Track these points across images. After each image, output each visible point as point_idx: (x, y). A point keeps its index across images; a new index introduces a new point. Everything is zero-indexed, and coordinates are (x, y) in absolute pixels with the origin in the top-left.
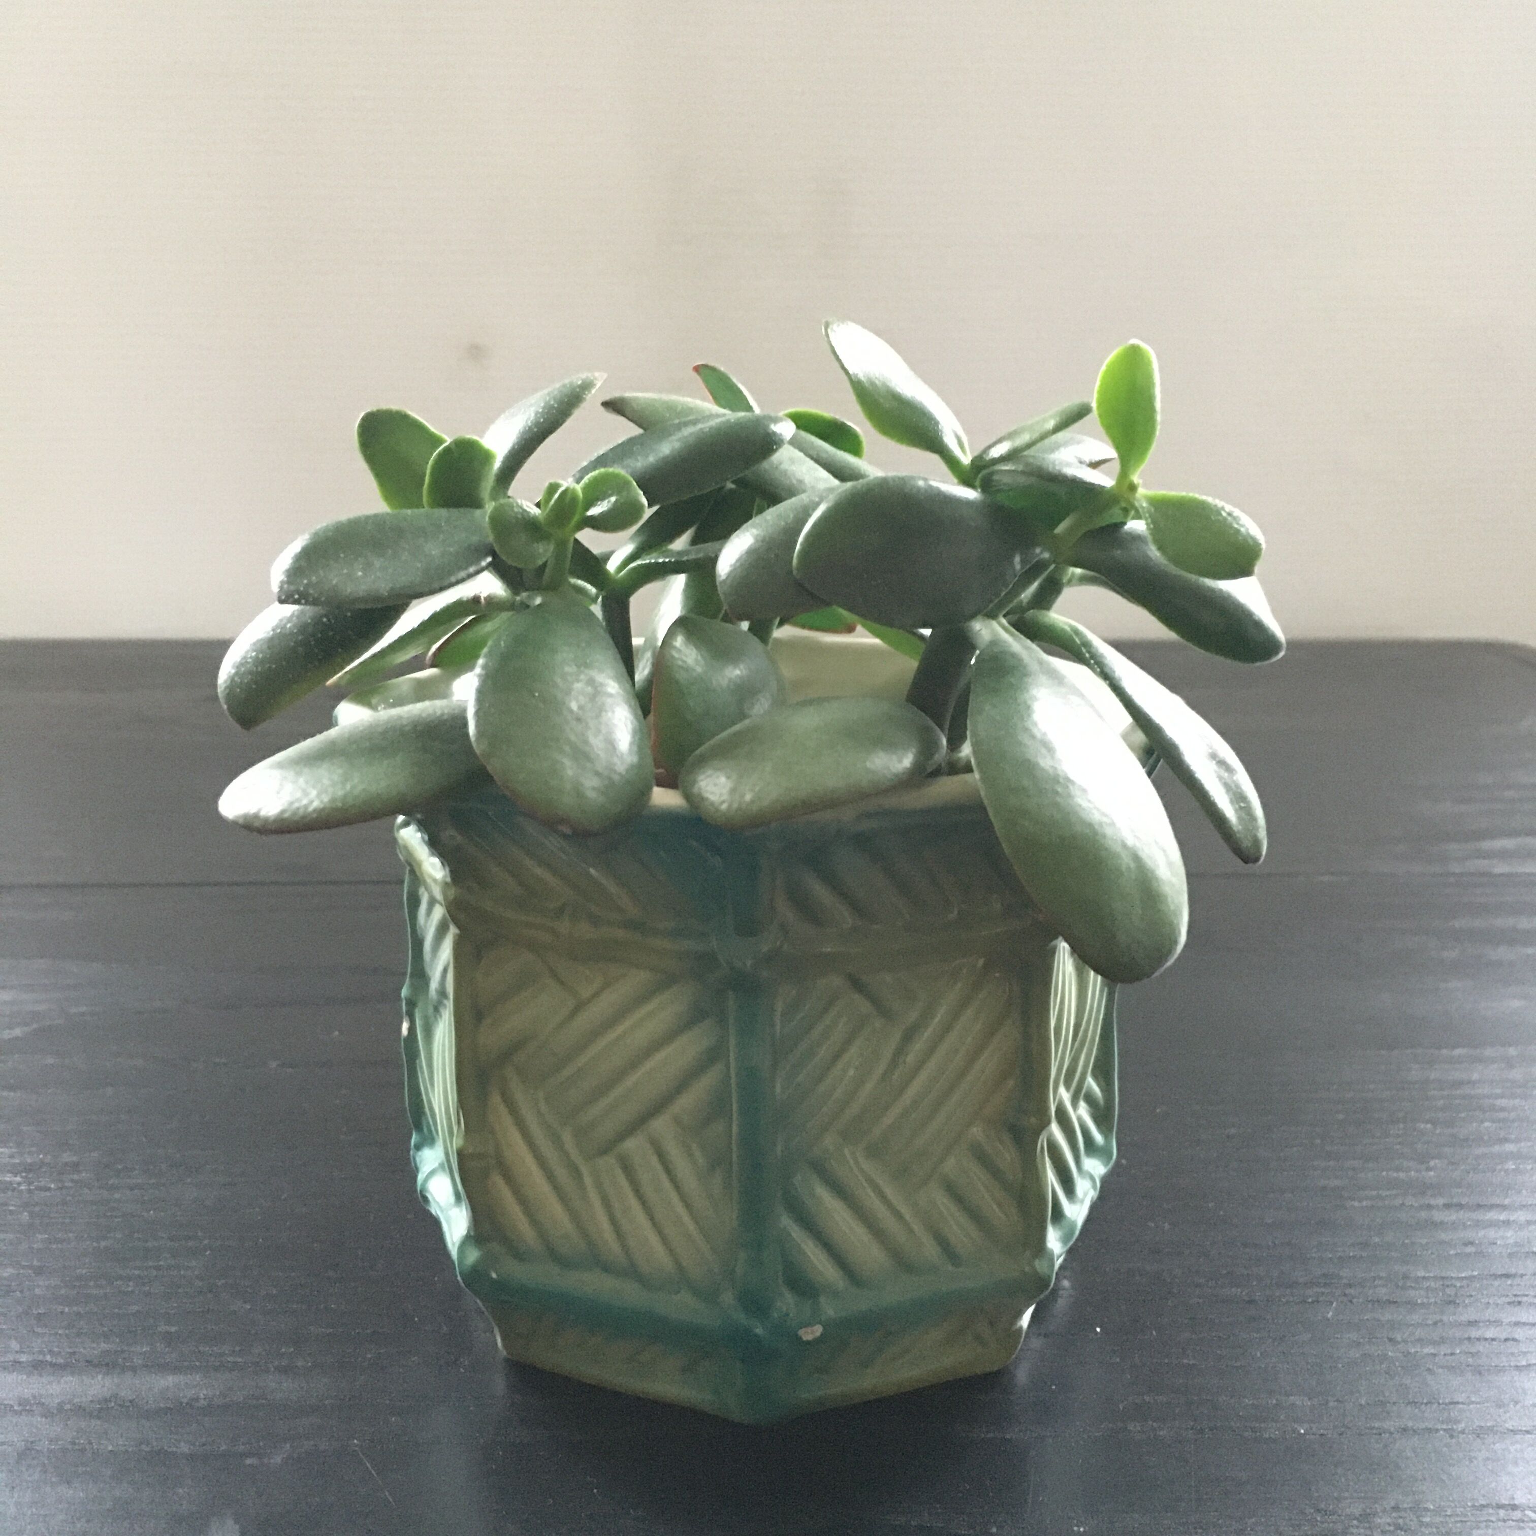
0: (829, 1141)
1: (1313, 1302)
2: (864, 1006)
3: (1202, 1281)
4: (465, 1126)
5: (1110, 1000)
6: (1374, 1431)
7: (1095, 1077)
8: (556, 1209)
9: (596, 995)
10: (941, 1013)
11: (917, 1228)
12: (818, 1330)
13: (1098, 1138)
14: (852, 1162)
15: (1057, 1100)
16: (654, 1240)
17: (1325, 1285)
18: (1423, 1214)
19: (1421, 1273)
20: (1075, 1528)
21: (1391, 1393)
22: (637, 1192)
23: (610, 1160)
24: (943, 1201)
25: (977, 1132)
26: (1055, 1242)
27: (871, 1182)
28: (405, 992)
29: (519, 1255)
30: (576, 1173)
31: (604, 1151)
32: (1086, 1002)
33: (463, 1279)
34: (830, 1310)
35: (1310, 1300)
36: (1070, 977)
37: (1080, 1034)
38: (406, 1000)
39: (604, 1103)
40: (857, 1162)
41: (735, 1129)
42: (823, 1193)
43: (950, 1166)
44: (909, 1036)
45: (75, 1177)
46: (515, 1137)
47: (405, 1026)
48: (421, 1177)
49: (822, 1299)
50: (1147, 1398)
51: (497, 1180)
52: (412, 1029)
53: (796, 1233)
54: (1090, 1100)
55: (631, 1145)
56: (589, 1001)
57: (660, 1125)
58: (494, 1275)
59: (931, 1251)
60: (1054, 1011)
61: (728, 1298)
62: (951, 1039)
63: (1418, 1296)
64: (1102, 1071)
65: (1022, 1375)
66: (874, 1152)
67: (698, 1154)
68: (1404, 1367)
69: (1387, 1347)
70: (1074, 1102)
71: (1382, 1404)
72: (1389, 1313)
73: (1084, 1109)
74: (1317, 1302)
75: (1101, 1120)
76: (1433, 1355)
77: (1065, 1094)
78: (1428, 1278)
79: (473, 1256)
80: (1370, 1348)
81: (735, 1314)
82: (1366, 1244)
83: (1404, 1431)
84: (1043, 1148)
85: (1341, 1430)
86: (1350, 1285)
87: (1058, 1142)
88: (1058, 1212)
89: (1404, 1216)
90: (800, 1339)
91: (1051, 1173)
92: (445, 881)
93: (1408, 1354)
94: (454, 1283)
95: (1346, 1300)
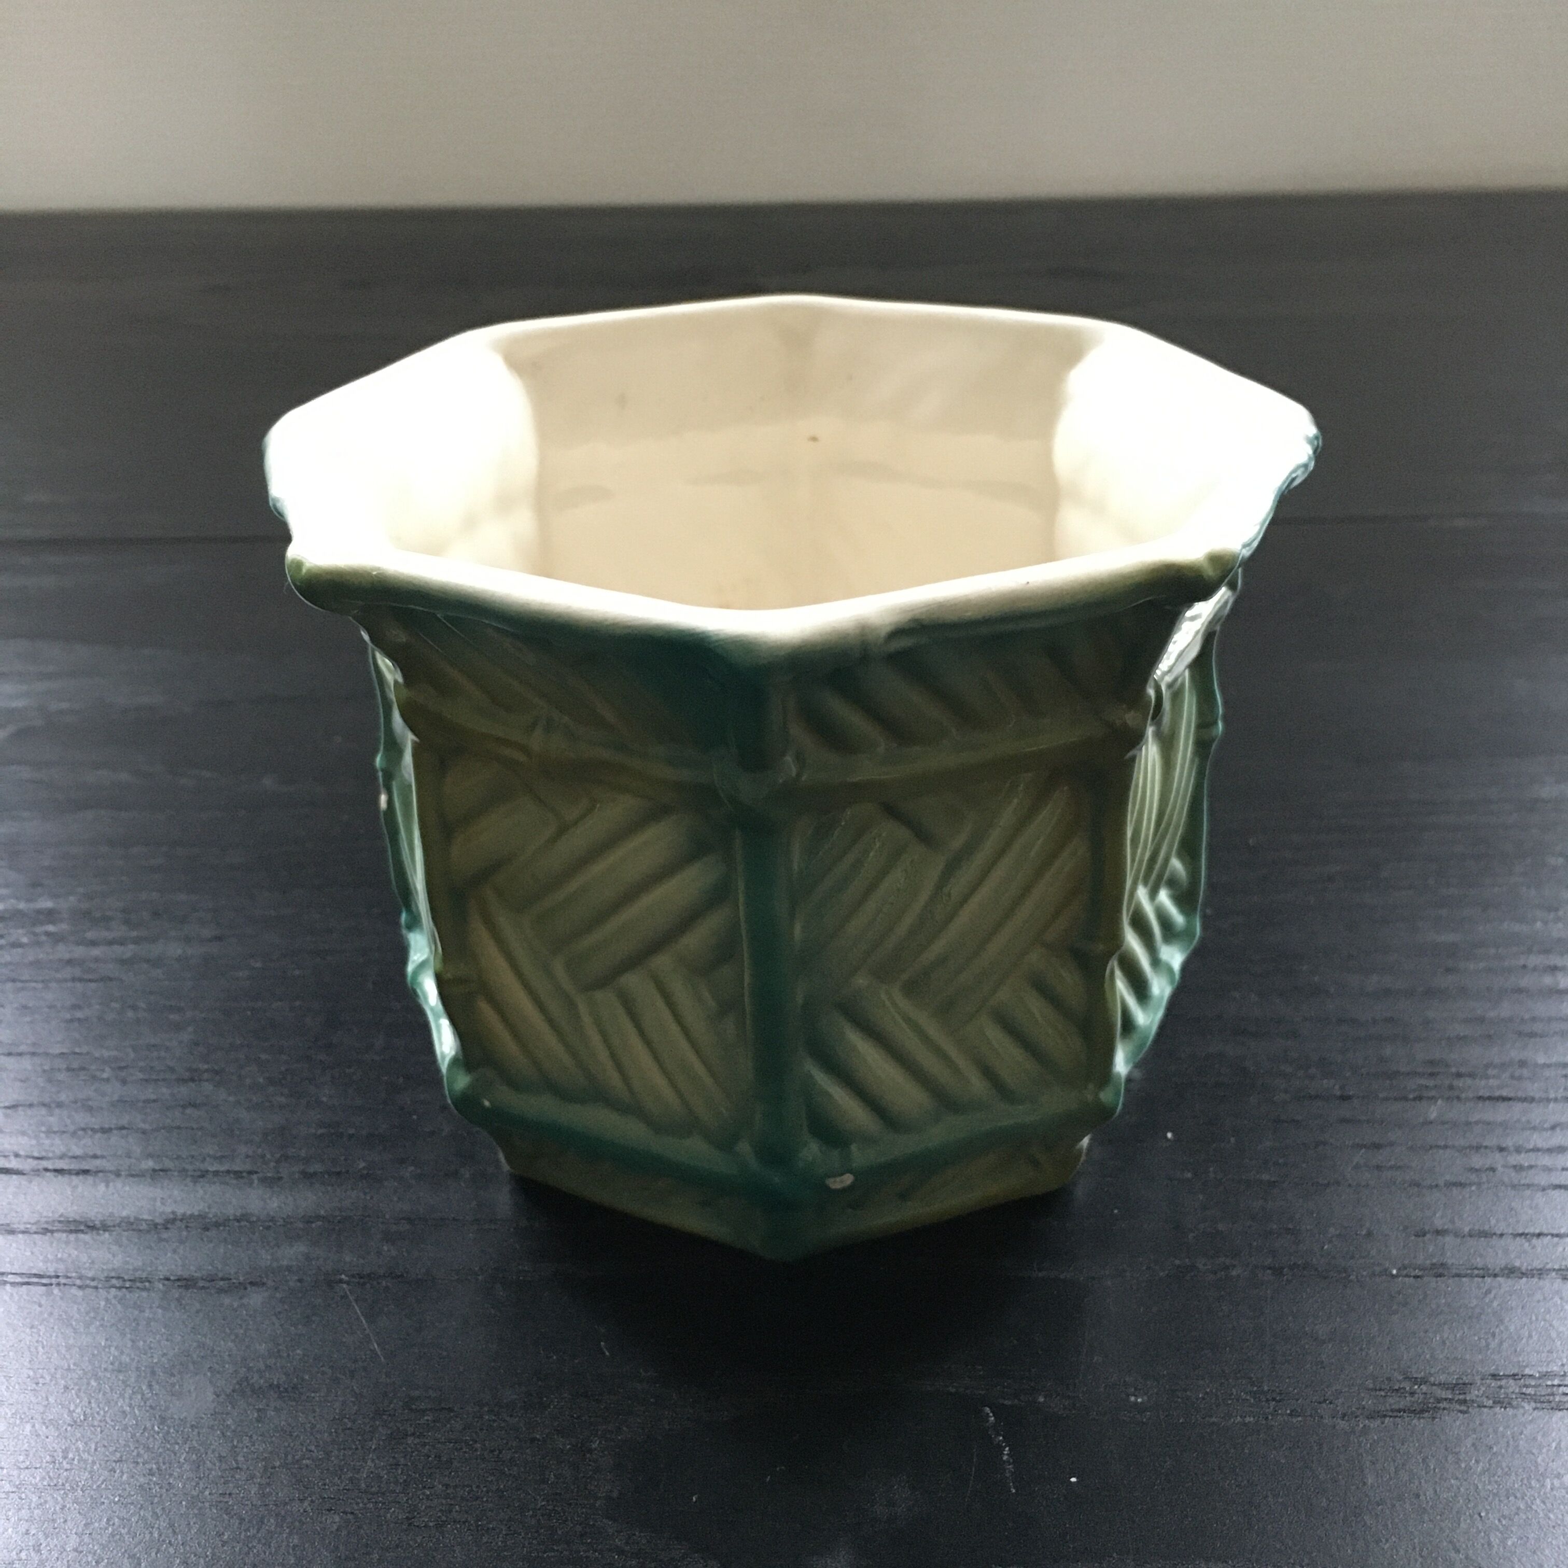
0: (861, 981)
1: (1415, 1099)
2: (902, 833)
3: (1289, 1069)
4: (443, 949)
5: (1200, 774)
6: (1476, 1272)
7: (1180, 856)
8: (550, 1039)
9: (582, 817)
10: (995, 837)
11: (962, 1062)
12: (848, 1179)
13: (1178, 918)
14: (888, 1003)
15: (1133, 906)
16: (660, 1081)
17: (1432, 1075)
18: (1548, 980)
19: (1541, 1060)
20: (1133, 1399)
21: (1498, 1221)
22: (642, 1033)
23: (606, 998)
24: (994, 1034)
25: (1035, 957)
26: (1121, 1064)
27: (908, 1020)
28: (378, 760)
29: (515, 1084)
30: (571, 1005)
31: (603, 983)
32: (1172, 783)
33: (453, 1103)
34: (860, 1156)
35: (1411, 1096)
36: (1154, 766)
37: (1163, 826)
38: (382, 770)
39: (597, 936)
40: (894, 1004)
41: (747, 979)
42: (855, 1038)
43: (1003, 995)
44: (955, 864)
45: (51, 928)
46: (501, 963)
47: (383, 798)
48: (410, 968)
49: (854, 1147)
50: (1221, 1227)
51: (484, 1007)
52: (390, 802)
53: (822, 1079)
54: (1172, 883)
55: (632, 981)
56: (576, 823)
57: (663, 962)
58: (487, 1103)
59: (978, 1085)
60: (1132, 817)
61: (744, 1148)
62: (1007, 861)
63: (1533, 1089)
64: (1188, 849)
65: (1080, 1192)
66: (912, 989)
67: (706, 995)
68: (1514, 1187)
69: (1497, 1159)
70: (1153, 894)
71: (1486, 1234)
72: (1500, 1113)
73: (1164, 896)
74: (1420, 1098)
75: (1184, 899)
76: (1548, 1169)
77: (1142, 893)
78: (1549, 1066)
79: (462, 1081)
80: (1477, 1161)
81: (754, 1164)
82: (1481, 1020)
83: (1511, 1272)
84: (1112, 973)
85: (1439, 1270)
86: (1459, 1075)
87: (1134, 950)
88: (1128, 1025)
89: (1525, 981)
90: (828, 1188)
91: (1121, 985)
92: (396, 682)
93: (1518, 1168)
94: (445, 1107)
95: (1453, 1096)
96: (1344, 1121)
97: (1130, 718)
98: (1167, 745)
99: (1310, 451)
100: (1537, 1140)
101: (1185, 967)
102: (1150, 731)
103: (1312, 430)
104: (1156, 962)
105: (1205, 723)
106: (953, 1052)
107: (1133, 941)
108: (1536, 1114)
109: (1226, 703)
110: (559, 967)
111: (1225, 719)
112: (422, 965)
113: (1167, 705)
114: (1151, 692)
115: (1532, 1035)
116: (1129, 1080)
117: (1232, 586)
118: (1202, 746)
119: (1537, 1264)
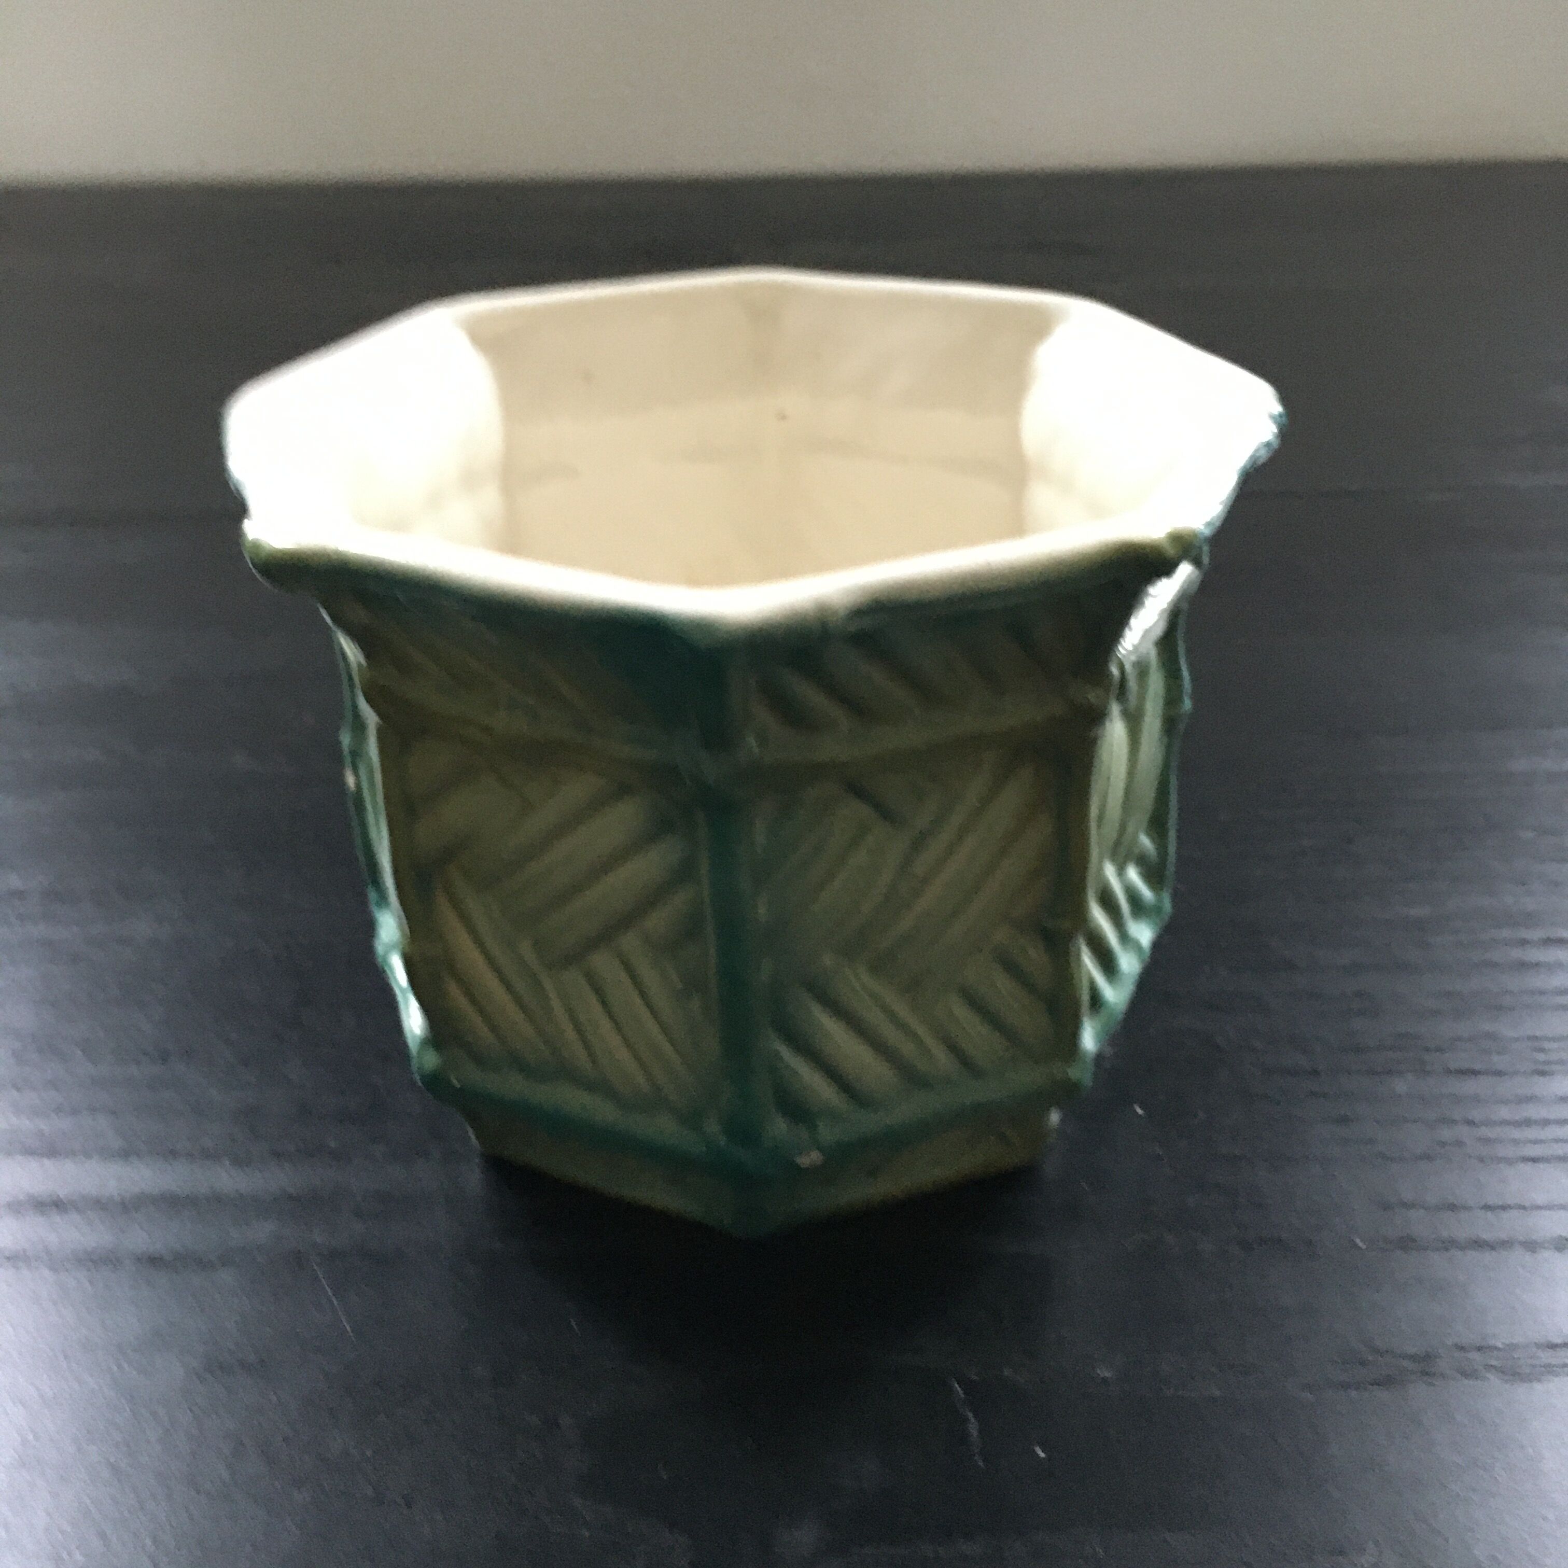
0: (827, 958)
1: (1383, 1073)
2: (864, 811)
4: (409, 928)
5: (1168, 748)
6: (1441, 1244)
7: (1148, 833)
8: (518, 1016)
9: (546, 797)
11: (929, 1041)
12: (817, 1156)
13: (1147, 893)
14: (854, 982)
15: (1100, 882)
16: (623, 1054)
17: (1400, 1048)
18: (1516, 954)
19: (1510, 1033)
20: (1099, 1372)
21: (1465, 1193)
22: (608, 1011)
23: (573, 977)
24: (961, 1011)
25: (1001, 935)
26: (1090, 1041)
27: (875, 998)
28: (344, 740)
29: (479, 1060)
31: (568, 963)
32: (1138, 760)
33: (421, 1080)
34: (828, 1133)
36: (1120, 743)
37: (1130, 803)
38: (349, 750)
40: (860, 981)
41: (712, 957)
42: (821, 1016)
43: (969, 973)
44: (919, 843)
46: (468, 942)
47: (351, 778)
48: (378, 947)
49: (821, 1125)
50: (1189, 1202)
51: (452, 987)
52: (357, 781)
53: (789, 1056)
54: (1142, 861)
55: (597, 959)
56: (540, 803)
57: (630, 942)
58: (456, 1083)
59: (943, 1058)
60: (1097, 794)
61: (713, 1127)
62: (972, 839)
63: (1498, 1061)
64: (1157, 826)
66: (876, 968)
67: (673, 973)
68: (1481, 1160)
69: (1463, 1131)
70: (1121, 872)
71: (1453, 1207)
72: (1469, 1086)
73: (1133, 874)
74: (1389, 1072)
75: (1153, 875)
76: (1516, 1142)
77: (1110, 871)
78: (1517, 1040)
79: (431, 1060)
80: (1446, 1133)
81: (722, 1141)
82: (1449, 994)
83: (1479, 1244)
84: (1079, 949)
85: (1407, 1243)
86: (1427, 1050)
87: (1101, 926)
88: (1096, 1000)
89: (1496, 955)
90: (798, 1167)
91: (1088, 961)
92: (360, 665)
93: (1487, 1141)
94: (413, 1083)
95: (1422, 1070)
96: (1313, 1094)
97: (1093, 696)
98: (1134, 721)
99: (1274, 429)
100: (1504, 1112)
101: (1156, 945)
102: (1115, 709)
103: (1278, 409)
104: (1124, 937)
105: (1172, 699)
106: (921, 1030)
107: (1099, 917)
108: (1506, 1087)
109: (1193, 680)
110: (526, 948)
111: (1193, 697)
112: (390, 948)
113: (1132, 684)
114: (1115, 671)
115: (1499, 1008)
116: (1099, 1058)
117: (1197, 562)
118: (1170, 724)
119: (1503, 1236)
